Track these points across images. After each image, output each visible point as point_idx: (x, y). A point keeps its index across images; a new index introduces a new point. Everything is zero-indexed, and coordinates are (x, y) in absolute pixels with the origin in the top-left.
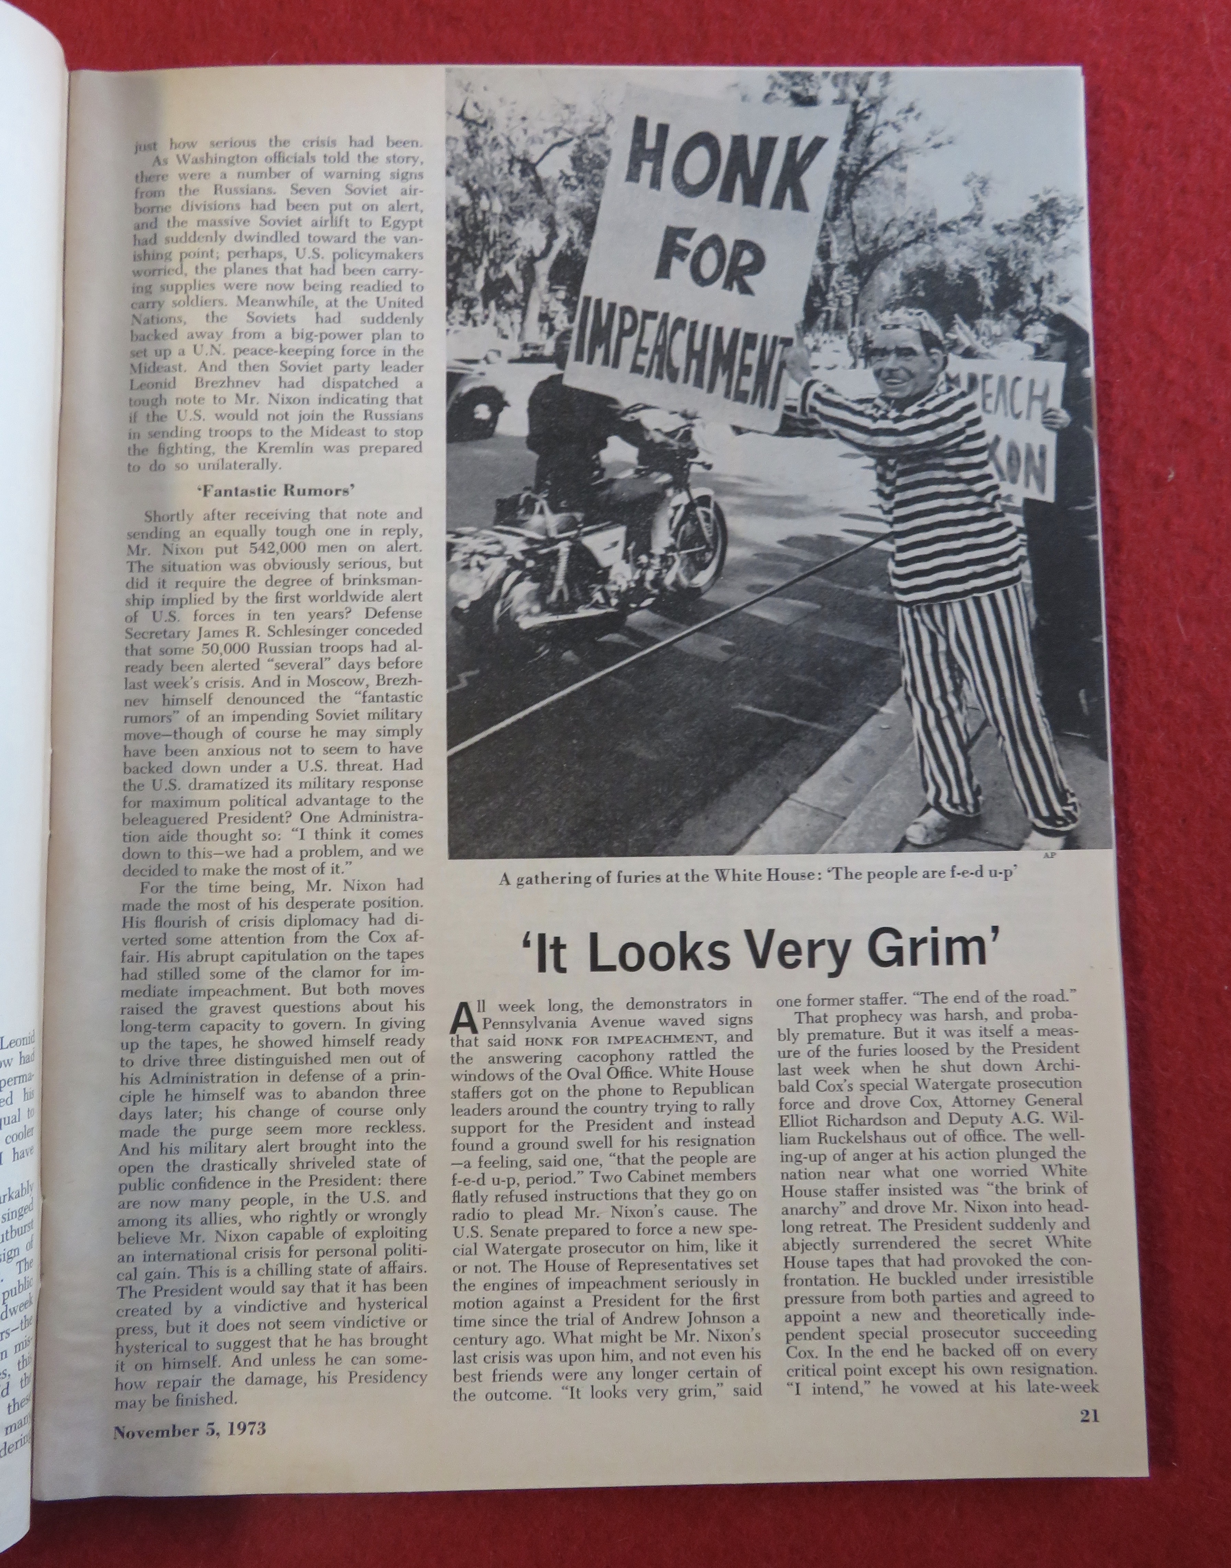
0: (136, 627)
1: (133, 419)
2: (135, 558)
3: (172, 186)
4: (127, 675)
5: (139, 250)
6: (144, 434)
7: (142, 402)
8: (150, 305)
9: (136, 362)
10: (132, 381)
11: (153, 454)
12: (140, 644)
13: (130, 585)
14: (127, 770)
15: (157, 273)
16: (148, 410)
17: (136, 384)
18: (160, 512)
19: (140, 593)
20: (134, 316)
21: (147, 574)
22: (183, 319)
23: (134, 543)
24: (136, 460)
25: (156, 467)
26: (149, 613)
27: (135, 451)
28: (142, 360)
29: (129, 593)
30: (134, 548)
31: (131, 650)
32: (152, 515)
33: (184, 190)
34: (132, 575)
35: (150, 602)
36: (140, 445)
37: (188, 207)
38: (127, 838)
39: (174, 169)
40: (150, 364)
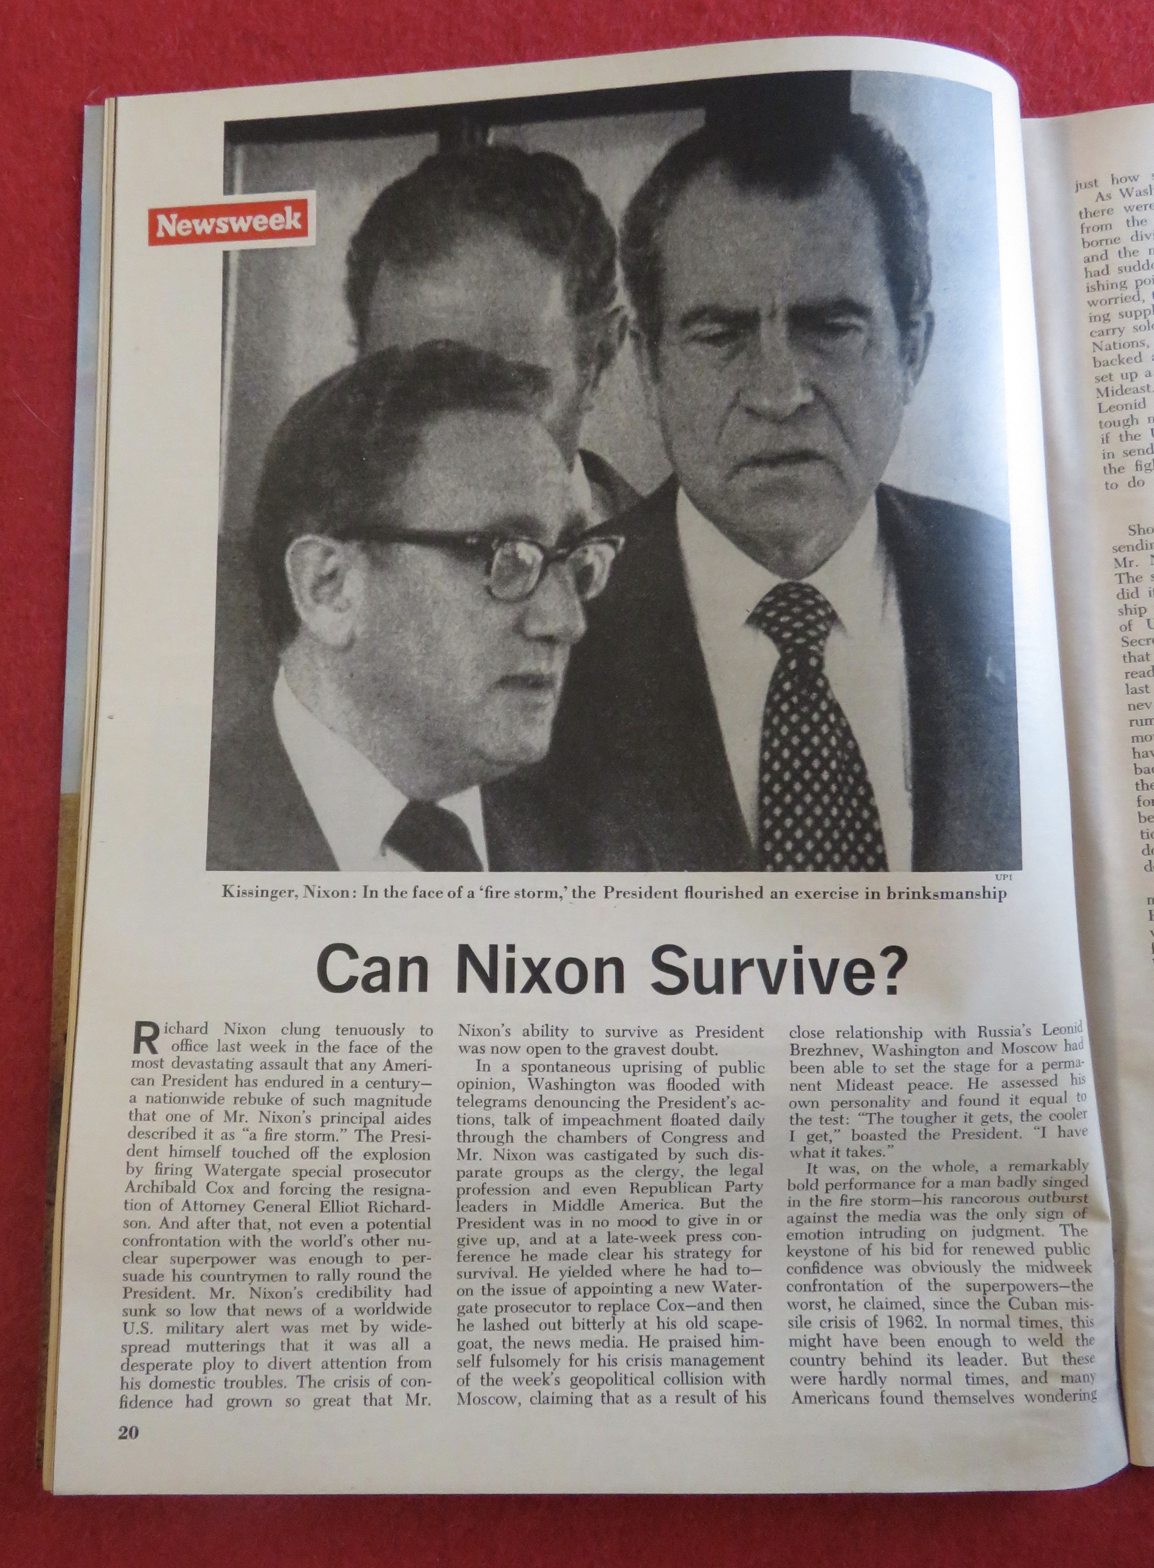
0: (1131, 636)
1: (1106, 439)
2: (1122, 570)
3: (1119, 219)
4: (1127, 681)
5: (1093, 281)
6: (1119, 454)
7: (1113, 424)
8: (1111, 332)
9: (1102, 386)
10: (1100, 404)
11: (1130, 471)
12: (1137, 650)
13: (1121, 596)
14: (1138, 771)
15: (1113, 301)
16: (1121, 430)
17: (1105, 407)
18: (1144, 526)
19: (1131, 603)
20: (1094, 344)
21: (1136, 584)
22: (1146, 342)
23: (1120, 556)
24: (1113, 478)
25: (1135, 483)
26: (1144, 620)
27: (1110, 469)
28: (1109, 384)
29: (1120, 604)
30: (1121, 561)
31: (1129, 657)
32: (1136, 529)
33: (1132, 222)
34: (1122, 586)
35: (1143, 610)
36: (1116, 464)
37: (1137, 237)
38: (1145, 835)
39: (1118, 202)
40: (1117, 387)
